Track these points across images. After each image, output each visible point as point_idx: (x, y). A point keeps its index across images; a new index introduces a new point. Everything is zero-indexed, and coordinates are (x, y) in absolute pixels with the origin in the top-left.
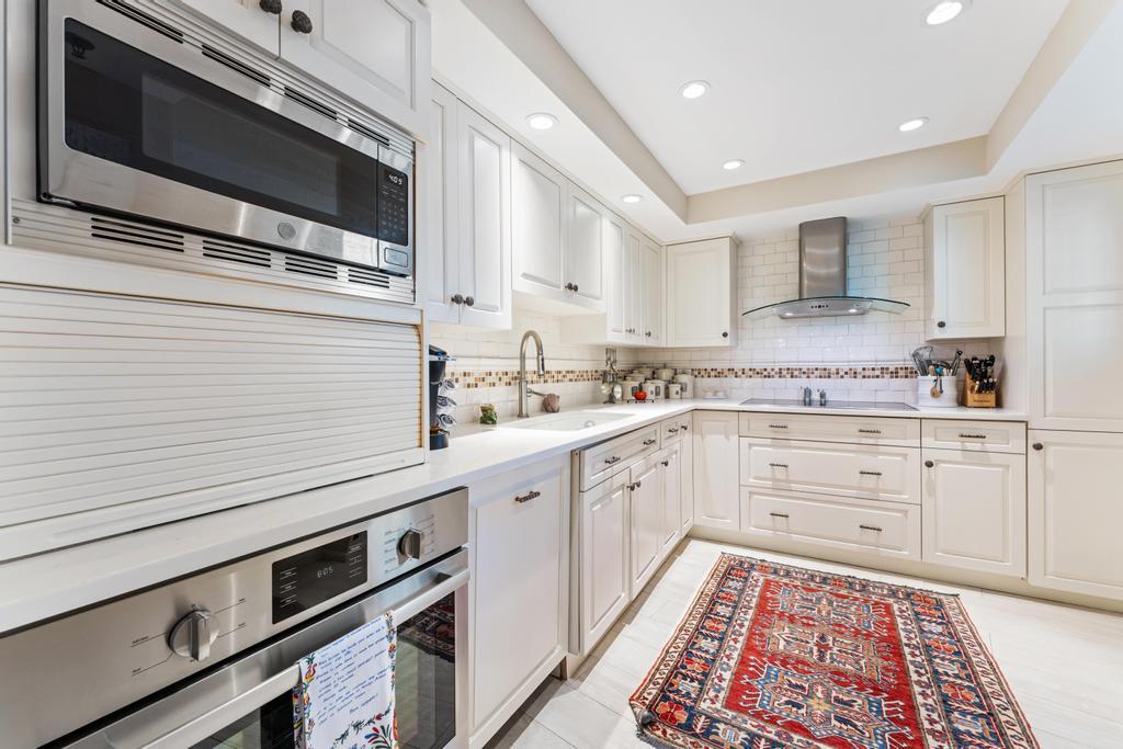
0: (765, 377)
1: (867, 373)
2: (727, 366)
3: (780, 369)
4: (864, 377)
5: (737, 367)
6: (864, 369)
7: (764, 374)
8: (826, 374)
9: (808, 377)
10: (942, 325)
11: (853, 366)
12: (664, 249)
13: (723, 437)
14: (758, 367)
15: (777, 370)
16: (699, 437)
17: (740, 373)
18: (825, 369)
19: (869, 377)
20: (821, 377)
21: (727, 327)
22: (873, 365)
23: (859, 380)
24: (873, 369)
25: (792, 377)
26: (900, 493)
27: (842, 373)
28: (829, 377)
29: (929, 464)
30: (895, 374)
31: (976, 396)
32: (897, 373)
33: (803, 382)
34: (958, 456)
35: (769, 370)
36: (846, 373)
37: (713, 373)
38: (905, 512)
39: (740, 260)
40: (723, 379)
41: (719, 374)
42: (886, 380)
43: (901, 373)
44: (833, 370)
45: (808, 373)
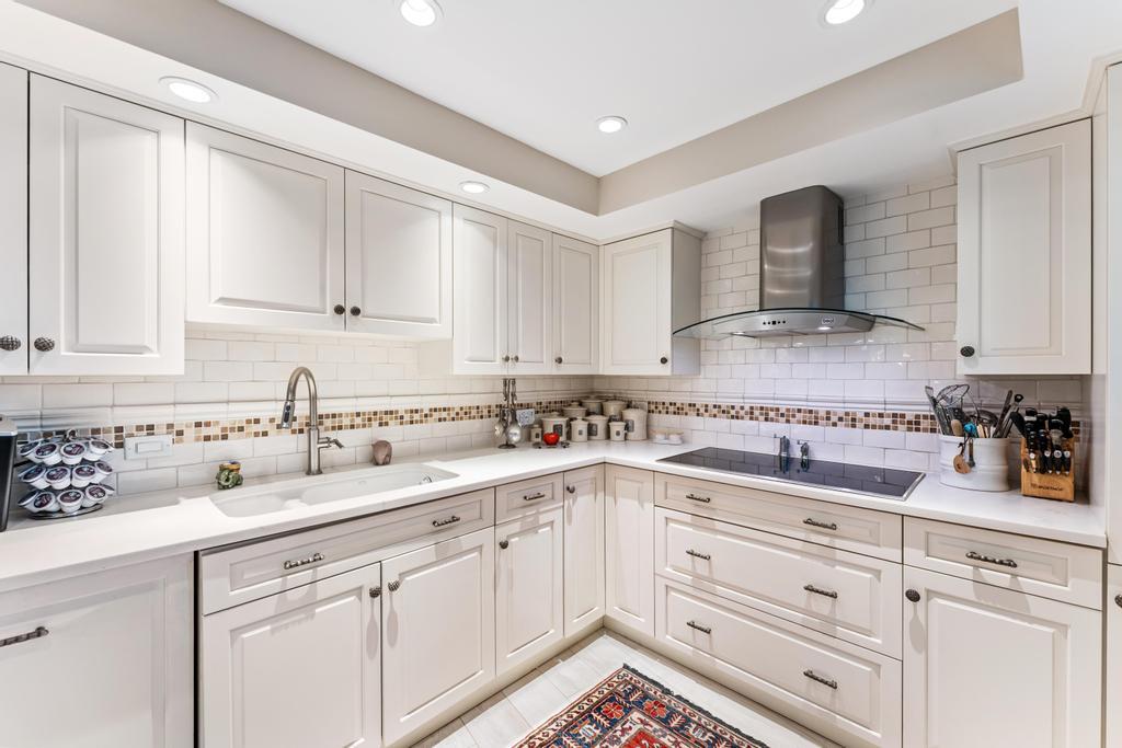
0: (732, 417)
1: (871, 421)
2: (687, 400)
3: (752, 408)
4: (866, 426)
5: (699, 402)
6: (867, 415)
7: (731, 413)
8: (812, 418)
9: (788, 421)
10: (968, 352)
11: (850, 407)
12: (601, 248)
13: (636, 503)
14: (725, 403)
15: (747, 408)
16: (609, 499)
17: (702, 410)
18: (811, 412)
19: (874, 427)
20: (805, 422)
21: (667, 352)
22: (879, 408)
23: (859, 431)
24: (881, 415)
25: (766, 419)
26: (868, 633)
27: (834, 419)
28: (816, 423)
29: (913, 596)
30: (914, 425)
31: (1036, 478)
32: (918, 423)
33: (781, 428)
34: (968, 590)
35: (737, 408)
36: (841, 419)
37: (672, 409)
38: (877, 667)
39: (704, 257)
40: (684, 416)
41: (679, 411)
42: (901, 434)
43: (925, 424)
44: (822, 414)
45: (787, 416)
